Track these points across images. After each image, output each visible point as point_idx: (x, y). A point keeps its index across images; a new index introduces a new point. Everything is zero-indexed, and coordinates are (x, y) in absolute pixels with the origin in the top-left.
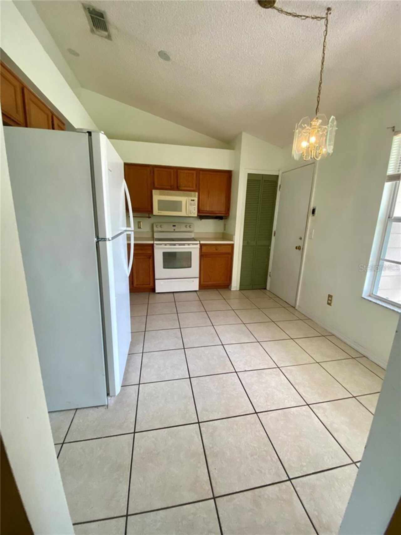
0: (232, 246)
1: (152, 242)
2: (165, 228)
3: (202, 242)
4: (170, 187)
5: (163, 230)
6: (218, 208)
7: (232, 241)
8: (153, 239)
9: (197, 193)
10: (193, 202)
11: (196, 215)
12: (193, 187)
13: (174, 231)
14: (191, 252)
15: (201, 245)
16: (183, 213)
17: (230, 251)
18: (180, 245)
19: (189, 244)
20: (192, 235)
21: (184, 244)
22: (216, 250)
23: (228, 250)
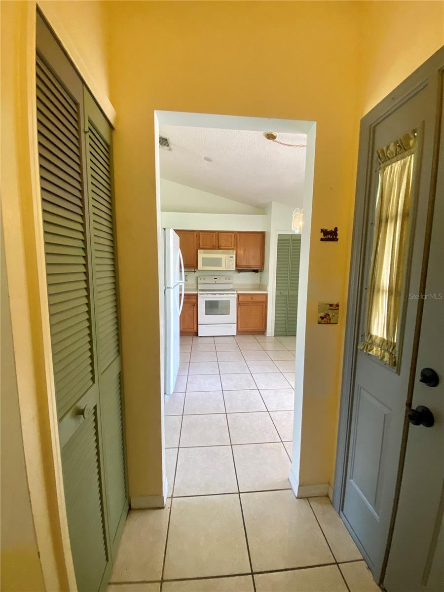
0: (266, 295)
1: (196, 293)
2: (208, 280)
3: (239, 292)
4: (212, 247)
5: (205, 282)
6: (254, 263)
7: (266, 291)
8: (197, 289)
9: (235, 251)
10: (232, 258)
11: (234, 270)
12: (231, 246)
13: (216, 283)
14: (229, 301)
15: (238, 295)
16: (223, 268)
17: (264, 300)
18: (219, 294)
19: (227, 294)
20: (231, 286)
21: (223, 294)
22: (252, 299)
23: (262, 299)
